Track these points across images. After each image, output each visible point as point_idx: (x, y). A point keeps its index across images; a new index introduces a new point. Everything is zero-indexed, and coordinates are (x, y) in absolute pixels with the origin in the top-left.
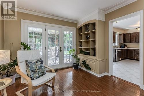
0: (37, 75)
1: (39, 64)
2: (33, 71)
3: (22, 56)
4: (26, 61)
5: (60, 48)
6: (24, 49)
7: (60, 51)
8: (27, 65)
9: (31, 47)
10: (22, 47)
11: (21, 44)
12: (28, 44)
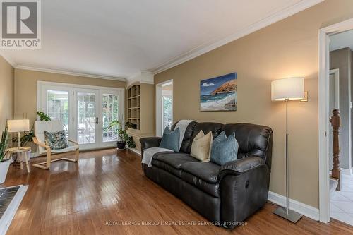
0: (57, 147)
1: (60, 136)
2: (52, 142)
3: (40, 127)
4: (45, 132)
5: (97, 119)
6: (42, 120)
7: (97, 123)
8: (46, 136)
9: (51, 118)
10: (39, 117)
11: (38, 113)
12: (48, 113)
